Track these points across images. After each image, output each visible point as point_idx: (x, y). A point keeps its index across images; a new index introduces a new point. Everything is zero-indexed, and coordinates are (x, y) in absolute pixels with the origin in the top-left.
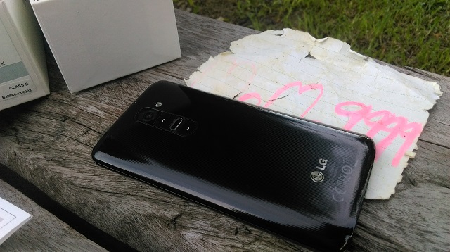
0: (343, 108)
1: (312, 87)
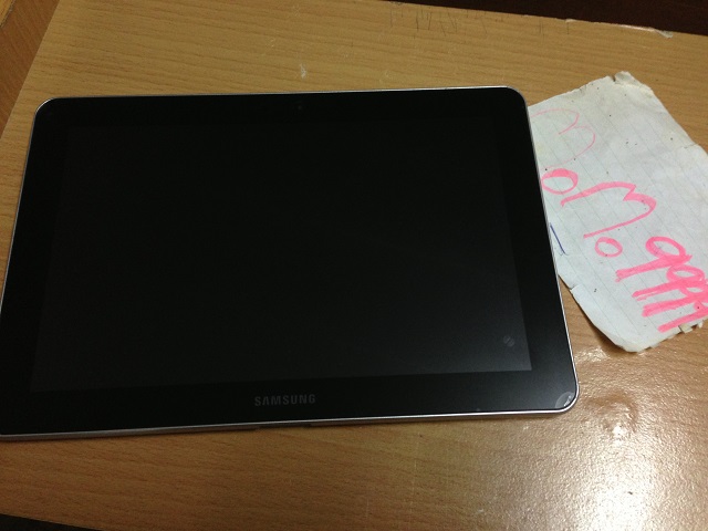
0: (657, 244)
1: (644, 200)
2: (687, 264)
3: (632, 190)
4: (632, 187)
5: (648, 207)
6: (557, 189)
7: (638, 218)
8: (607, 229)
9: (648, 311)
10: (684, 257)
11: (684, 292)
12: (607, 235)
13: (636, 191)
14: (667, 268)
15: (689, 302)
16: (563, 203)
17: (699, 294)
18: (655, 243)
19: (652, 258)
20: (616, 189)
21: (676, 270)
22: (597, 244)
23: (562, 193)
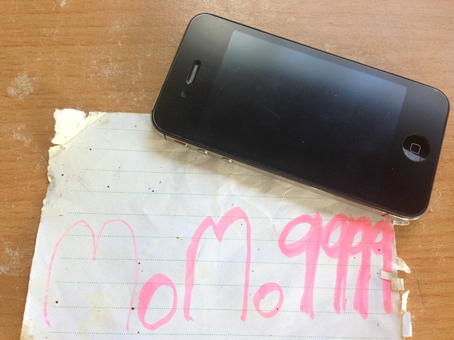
1: (230, 218)
2: (325, 223)
3: (212, 223)
4: (208, 222)
5: (242, 221)
7: (249, 240)
8: (247, 286)
9: (362, 308)
10: (315, 222)
11: (354, 251)
12: (253, 291)
13: (217, 221)
14: (321, 248)
15: (369, 255)
16: (188, 317)
17: (364, 237)
18: (286, 243)
19: (302, 258)
21: (327, 241)
22: (258, 310)
23: (174, 309)
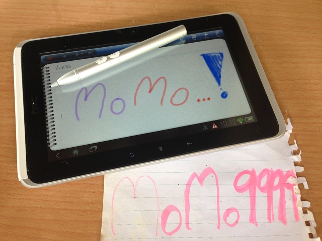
1: (206, 173)
2: (257, 174)
3: (197, 176)
4: (194, 175)
5: (212, 174)
6: (177, 226)
7: (217, 184)
8: (218, 210)
9: (283, 219)
10: (252, 173)
11: (275, 188)
12: (222, 213)
13: (199, 175)
14: (257, 188)
15: (284, 190)
16: (188, 228)
17: (280, 180)
18: (238, 185)
19: (247, 193)
20: (192, 186)
21: (260, 184)
22: (226, 223)
23: (180, 224)
